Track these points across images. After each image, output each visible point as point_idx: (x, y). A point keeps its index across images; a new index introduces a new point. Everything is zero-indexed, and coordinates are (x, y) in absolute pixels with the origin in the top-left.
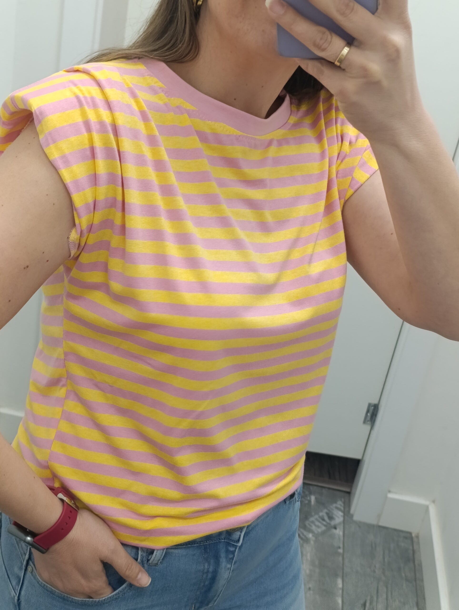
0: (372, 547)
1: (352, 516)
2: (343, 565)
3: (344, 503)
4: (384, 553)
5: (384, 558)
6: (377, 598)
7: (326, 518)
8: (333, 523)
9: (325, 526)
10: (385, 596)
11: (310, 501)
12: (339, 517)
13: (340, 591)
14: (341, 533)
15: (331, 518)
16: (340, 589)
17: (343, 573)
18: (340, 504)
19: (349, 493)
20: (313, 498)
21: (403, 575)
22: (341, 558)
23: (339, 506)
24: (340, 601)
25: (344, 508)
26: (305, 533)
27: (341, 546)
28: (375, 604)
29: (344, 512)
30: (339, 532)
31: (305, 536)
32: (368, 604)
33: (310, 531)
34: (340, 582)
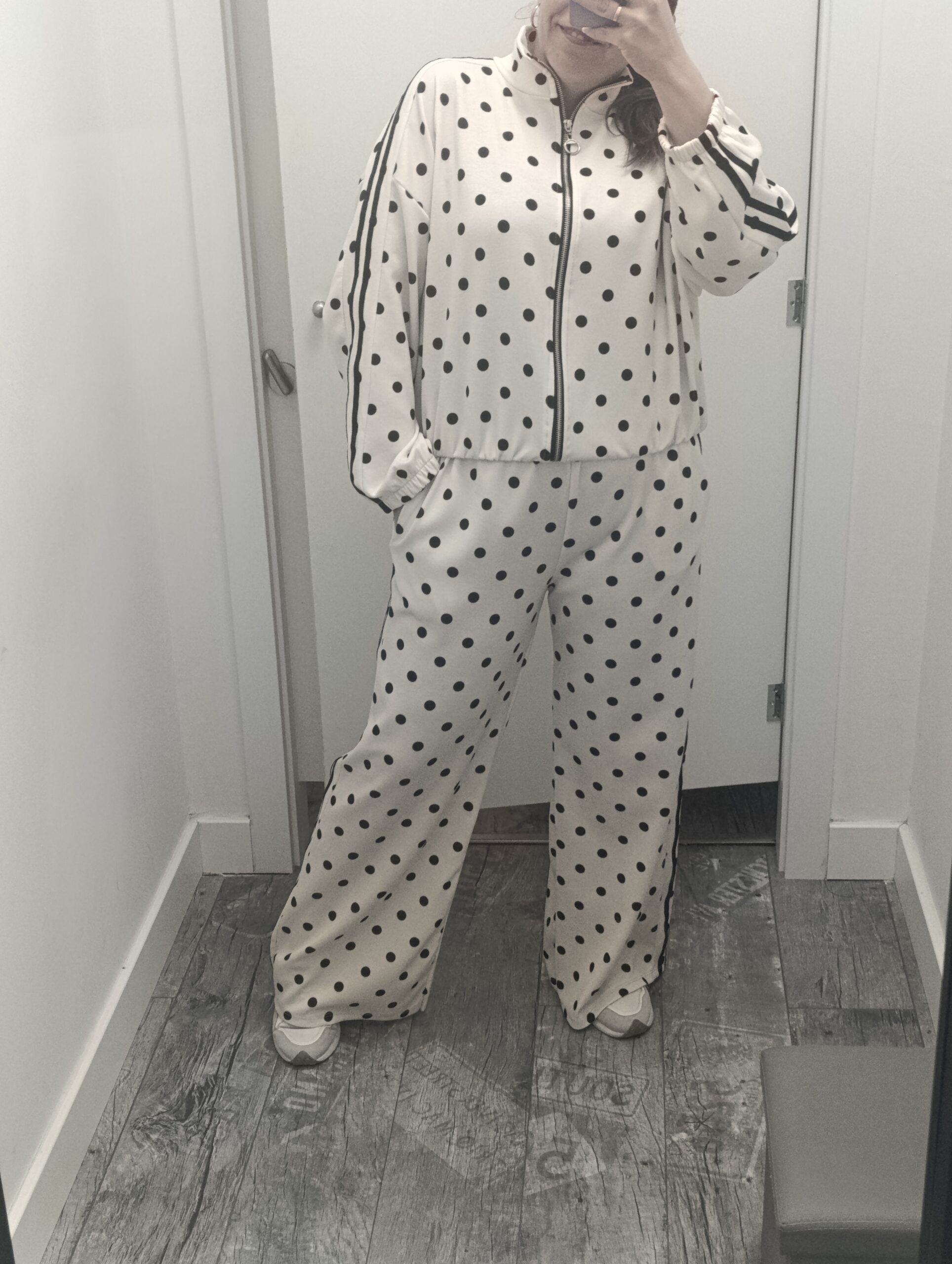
0: (822, 910)
1: (783, 873)
2: (778, 940)
3: (767, 860)
4: (842, 913)
5: (843, 920)
6: (839, 971)
7: (741, 884)
8: (752, 889)
9: (740, 894)
10: (851, 967)
11: (711, 866)
12: (761, 880)
13: (780, 972)
14: (769, 900)
15: (749, 882)
16: (779, 970)
17: (780, 949)
18: (760, 862)
19: (773, 845)
20: (715, 862)
21: (878, 937)
22: (773, 932)
23: (758, 865)
24: (780, 985)
25: (768, 865)
26: (711, 909)
27: (772, 915)
28: (836, 979)
29: (768, 871)
30: (765, 899)
31: (712, 913)
32: (825, 982)
33: (719, 905)
34: (776, 962)
